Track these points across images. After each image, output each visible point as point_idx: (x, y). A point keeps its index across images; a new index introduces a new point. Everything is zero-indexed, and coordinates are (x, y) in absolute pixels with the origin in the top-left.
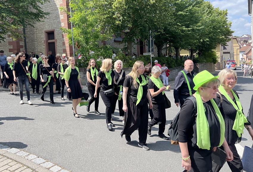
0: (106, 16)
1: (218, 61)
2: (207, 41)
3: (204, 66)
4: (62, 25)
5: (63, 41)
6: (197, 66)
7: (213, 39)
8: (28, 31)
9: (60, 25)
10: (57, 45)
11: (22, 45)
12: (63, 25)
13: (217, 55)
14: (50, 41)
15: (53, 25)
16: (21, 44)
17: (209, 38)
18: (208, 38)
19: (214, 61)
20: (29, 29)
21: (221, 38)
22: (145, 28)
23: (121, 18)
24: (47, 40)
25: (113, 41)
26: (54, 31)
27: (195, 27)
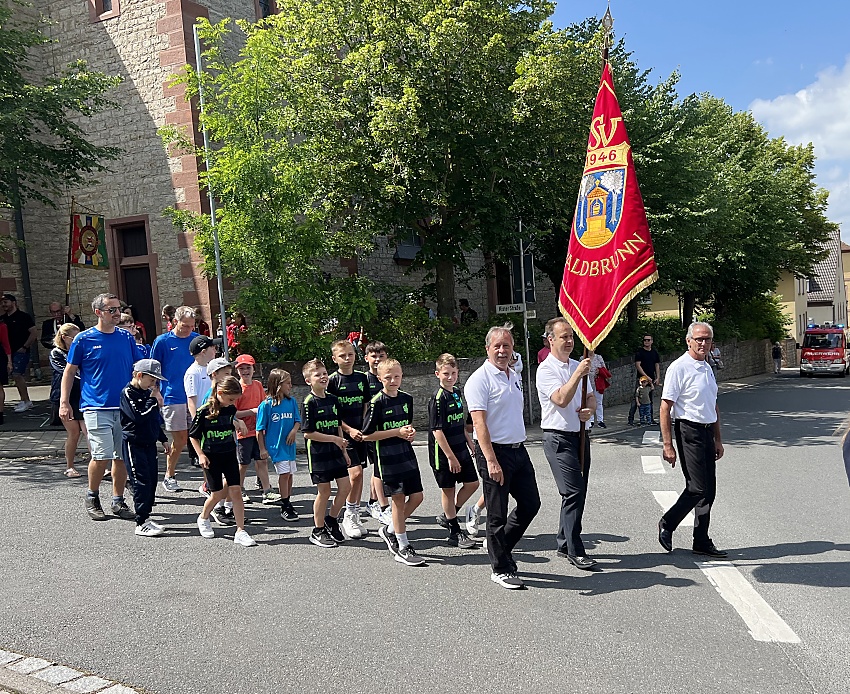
0: (344, 166)
1: (788, 333)
2: (739, 258)
3: (732, 352)
4: (177, 195)
5: (182, 263)
7: (760, 253)
8: (36, 223)
9: (168, 199)
10: (158, 274)
12: (180, 195)
13: (784, 312)
14: (128, 261)
16: (6, 274)
17: (746, 248)
18: (743, 247)
19: (774, 333)
20: (37, 213)
21: (792, 247)
22: (498, 210)
23: (405, 173)
24: (117, 257)
25: (391, 260)
26: (144, 222)
27: (687, 210)
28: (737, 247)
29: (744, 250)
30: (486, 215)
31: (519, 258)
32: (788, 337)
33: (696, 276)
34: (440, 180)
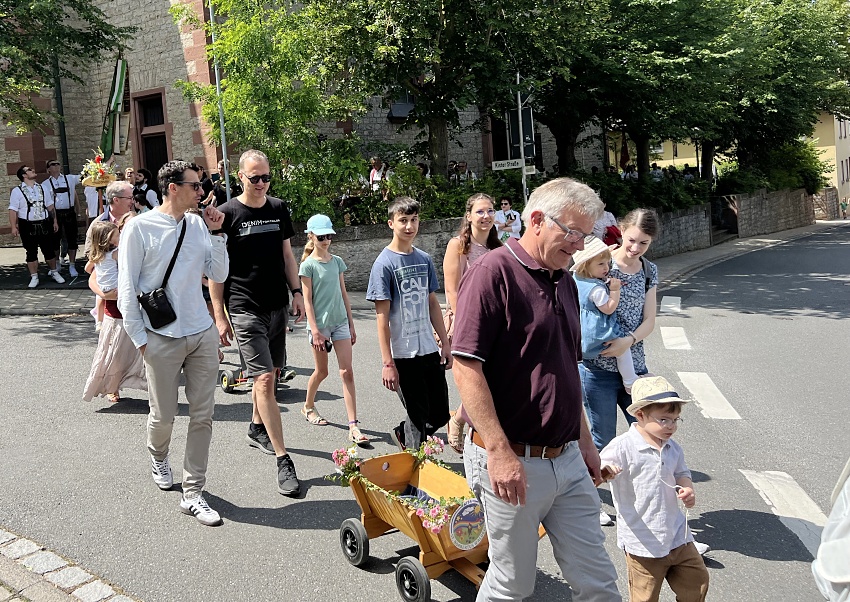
0: (338, 30)
1: (828, 182)
2: (769, 102)
3: (760, 204)
4: (188, 68)
5: (193, 129)
6: (731, 207)
7: (794, 94)
8: (73, 99)
9: (181, 72)
10: (173, 142)
11: (52, 147)
12: (192, 68)
13: (822, 158)
14: (148, 130)
15: (158, 70)
16: (48, 146)
17: (777, 89)
18: (771, 89)
19: (811, 181)
21: (831, 87)
22: (494, 63)
23: (397, 34)
24: (139, 127)
25: (385, 119)
26: (160, 94)
27: (707, 52)
28: (765, 89)
29: (773, 92)
30: (481, 70)
31: (517, 112)
32: (827, 186)
33: (717, 122)
34: (434, 37)
